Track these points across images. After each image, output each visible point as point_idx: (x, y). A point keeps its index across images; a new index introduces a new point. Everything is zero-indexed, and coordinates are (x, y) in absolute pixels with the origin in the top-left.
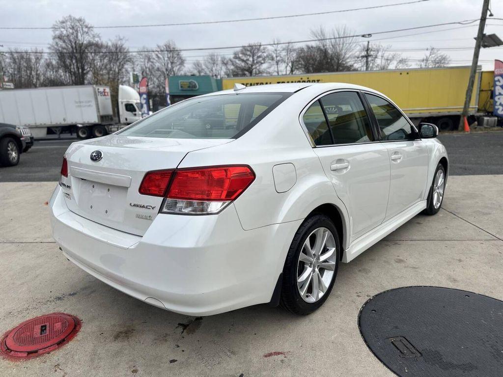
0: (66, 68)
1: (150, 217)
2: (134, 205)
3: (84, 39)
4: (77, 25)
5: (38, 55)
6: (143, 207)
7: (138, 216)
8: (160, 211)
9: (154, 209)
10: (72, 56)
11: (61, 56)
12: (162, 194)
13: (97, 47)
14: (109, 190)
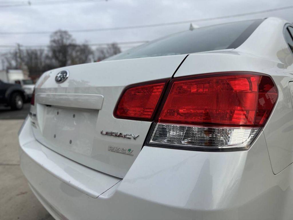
0: (57, 58)
1: (129, 150)
2: (107, 134)
3: (67, 42)
4: (63, 34)
5: (42, 51)
6: (120, 135)
7: (112, 149)
8: (146, 143)
9: (137, 139)
10: (60, 51)
11: (54, 51)
12: (149, 117)
13: (74, 46)
14: (74, 116)
